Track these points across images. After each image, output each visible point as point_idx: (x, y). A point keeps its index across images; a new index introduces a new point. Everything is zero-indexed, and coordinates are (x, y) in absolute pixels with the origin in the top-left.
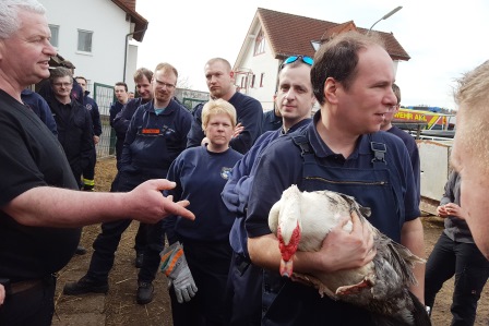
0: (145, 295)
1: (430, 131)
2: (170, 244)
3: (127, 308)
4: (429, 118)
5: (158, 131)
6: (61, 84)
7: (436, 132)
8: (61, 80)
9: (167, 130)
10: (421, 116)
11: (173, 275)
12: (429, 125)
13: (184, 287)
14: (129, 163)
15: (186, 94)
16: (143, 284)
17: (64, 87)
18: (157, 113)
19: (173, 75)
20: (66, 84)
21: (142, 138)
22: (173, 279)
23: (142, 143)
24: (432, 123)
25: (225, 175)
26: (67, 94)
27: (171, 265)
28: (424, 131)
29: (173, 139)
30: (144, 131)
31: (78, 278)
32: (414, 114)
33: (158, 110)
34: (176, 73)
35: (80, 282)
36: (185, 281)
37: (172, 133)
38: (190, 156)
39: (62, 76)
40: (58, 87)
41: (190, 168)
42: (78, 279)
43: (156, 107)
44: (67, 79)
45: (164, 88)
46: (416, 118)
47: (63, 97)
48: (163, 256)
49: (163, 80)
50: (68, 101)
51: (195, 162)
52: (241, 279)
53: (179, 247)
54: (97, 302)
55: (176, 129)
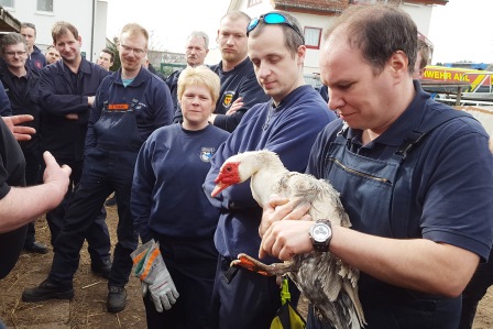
0: (117, 302)
1: (474, 94)
2: (144, 243)
3: (95, 318)
4: (473, 77)
5: (126, 106)
6: (14, 53)
7: (482, 95)
8: (14, 48)
9: (137, 105)
10: (461, 76)
11: (148, 280)
12: (473, 86)
13: (163, 293)
14: (95, 145)
15: (166, 58)
16: (115, 289)
17: (17, 56)
18: (125, 85)
19: (142, 38)
20: (20, 53)
21: (108, 115)
22: (148, 284)
23: (109, 120)
24: (476, 84)
25: (205, 157)
26: (21, 64)
27: (146, 267)
28: (466, 94)
29: (145, 115)
30: (110, 107)
31: (39, 281)
32: (453, 74)
33: (126, 81)
34: (145, 34)
35: (40, 287)
36: (164, 286)
37: (143, 109)
38: (162, 136)
39: (15, 43)
40: (10, 57)
41: (163, 152)
42: (39, 283)
43: (123, 77)
44: (20, 47)
45: (131, 54)
46: (456, 77)
47: (17, 69)
48: (135, 256)
49: (130, 44)
50: (23, 73)
51: (169, 144)
52: (228, 287)
53: (154, 245)
54: (61, 310)
55: (147, 103)
